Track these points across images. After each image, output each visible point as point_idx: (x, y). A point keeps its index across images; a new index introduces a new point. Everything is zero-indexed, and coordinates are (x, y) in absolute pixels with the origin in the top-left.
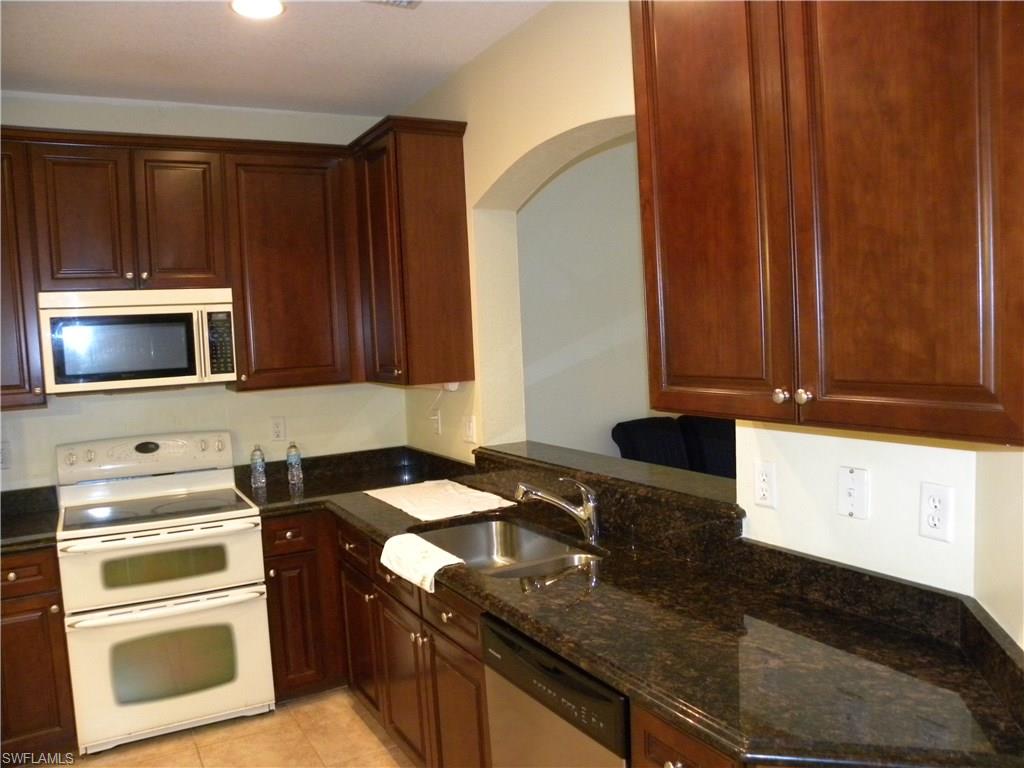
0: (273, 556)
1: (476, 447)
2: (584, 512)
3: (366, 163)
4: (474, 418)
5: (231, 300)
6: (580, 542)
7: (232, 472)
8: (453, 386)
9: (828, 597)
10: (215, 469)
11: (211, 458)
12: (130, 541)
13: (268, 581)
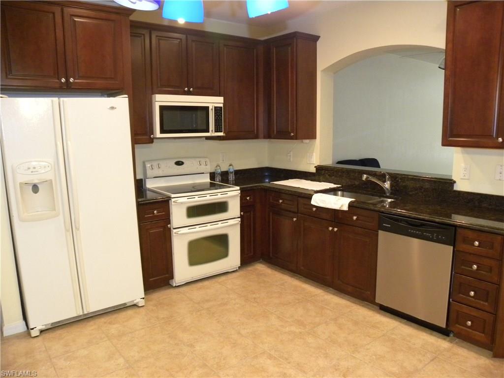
0: (244, 207)
1: (316, 165)
2: (387, 185)
3: (275, 49)
4: (314, 154)
5: (223, 102)
6: (385, 195)
7: (209, 175)
8: (307, 141)
9: (490, 205)
10: (203, 173)
11: (203, 168)
12: (197, 199)
13: (241, 217)
